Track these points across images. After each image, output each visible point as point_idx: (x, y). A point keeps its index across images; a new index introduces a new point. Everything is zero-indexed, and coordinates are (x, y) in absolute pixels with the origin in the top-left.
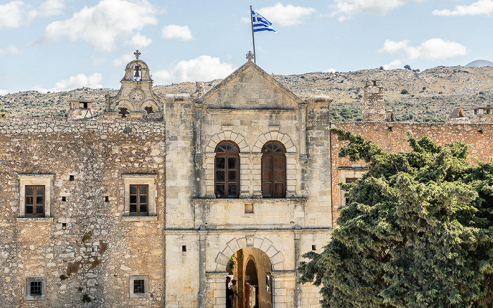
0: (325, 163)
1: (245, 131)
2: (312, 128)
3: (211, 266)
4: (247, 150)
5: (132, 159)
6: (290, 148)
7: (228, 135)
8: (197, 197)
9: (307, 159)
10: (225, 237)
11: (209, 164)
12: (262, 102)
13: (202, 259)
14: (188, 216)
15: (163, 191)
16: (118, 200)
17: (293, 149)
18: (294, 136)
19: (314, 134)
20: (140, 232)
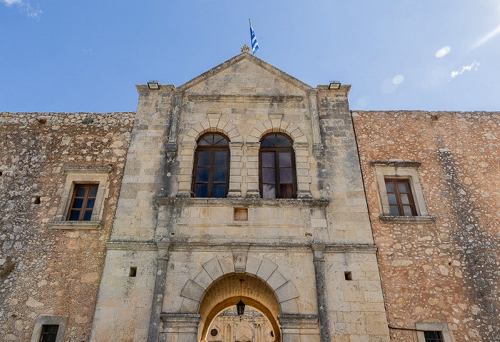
0: (351, 156)
1: (237, 119)
2: (327, 116)
3: (173, 302)
4: (238, 139)
5: (85, 151)
6: (298, 139)
7: (214, 123)
8: (165, 199)
9: (322, 152)
10: (200, 256)
11: (186, 158)
12: (260, 91)
13: (159, 289)
14: (147, 222)
15: (116, 189)
16: (52, 201)
17: (303, 140)
18: (304, 125)
19: (330, 123)
20: (71, 246)
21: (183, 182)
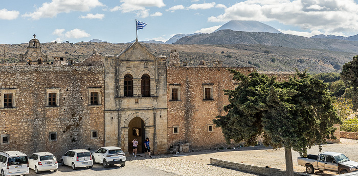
0: (165, 83)
1: (135, 70)
2: (160, 69)
3: (122, 125)
4: (136, 77)
5: (92, 82)
6: (152, 77)
7: (129, 72)
8: (117, 97)
9: (158, 81)
10: (128, 113)
11: (122, 83)
12: (142, 58)
13: (119, 122)
14: (114, 105)
15: (104, 94)
16: (86, 99)
17: (153, 77)
18: (153, 72)
19: (161, 71)
20: (95, 112)
21: (122, 93)
